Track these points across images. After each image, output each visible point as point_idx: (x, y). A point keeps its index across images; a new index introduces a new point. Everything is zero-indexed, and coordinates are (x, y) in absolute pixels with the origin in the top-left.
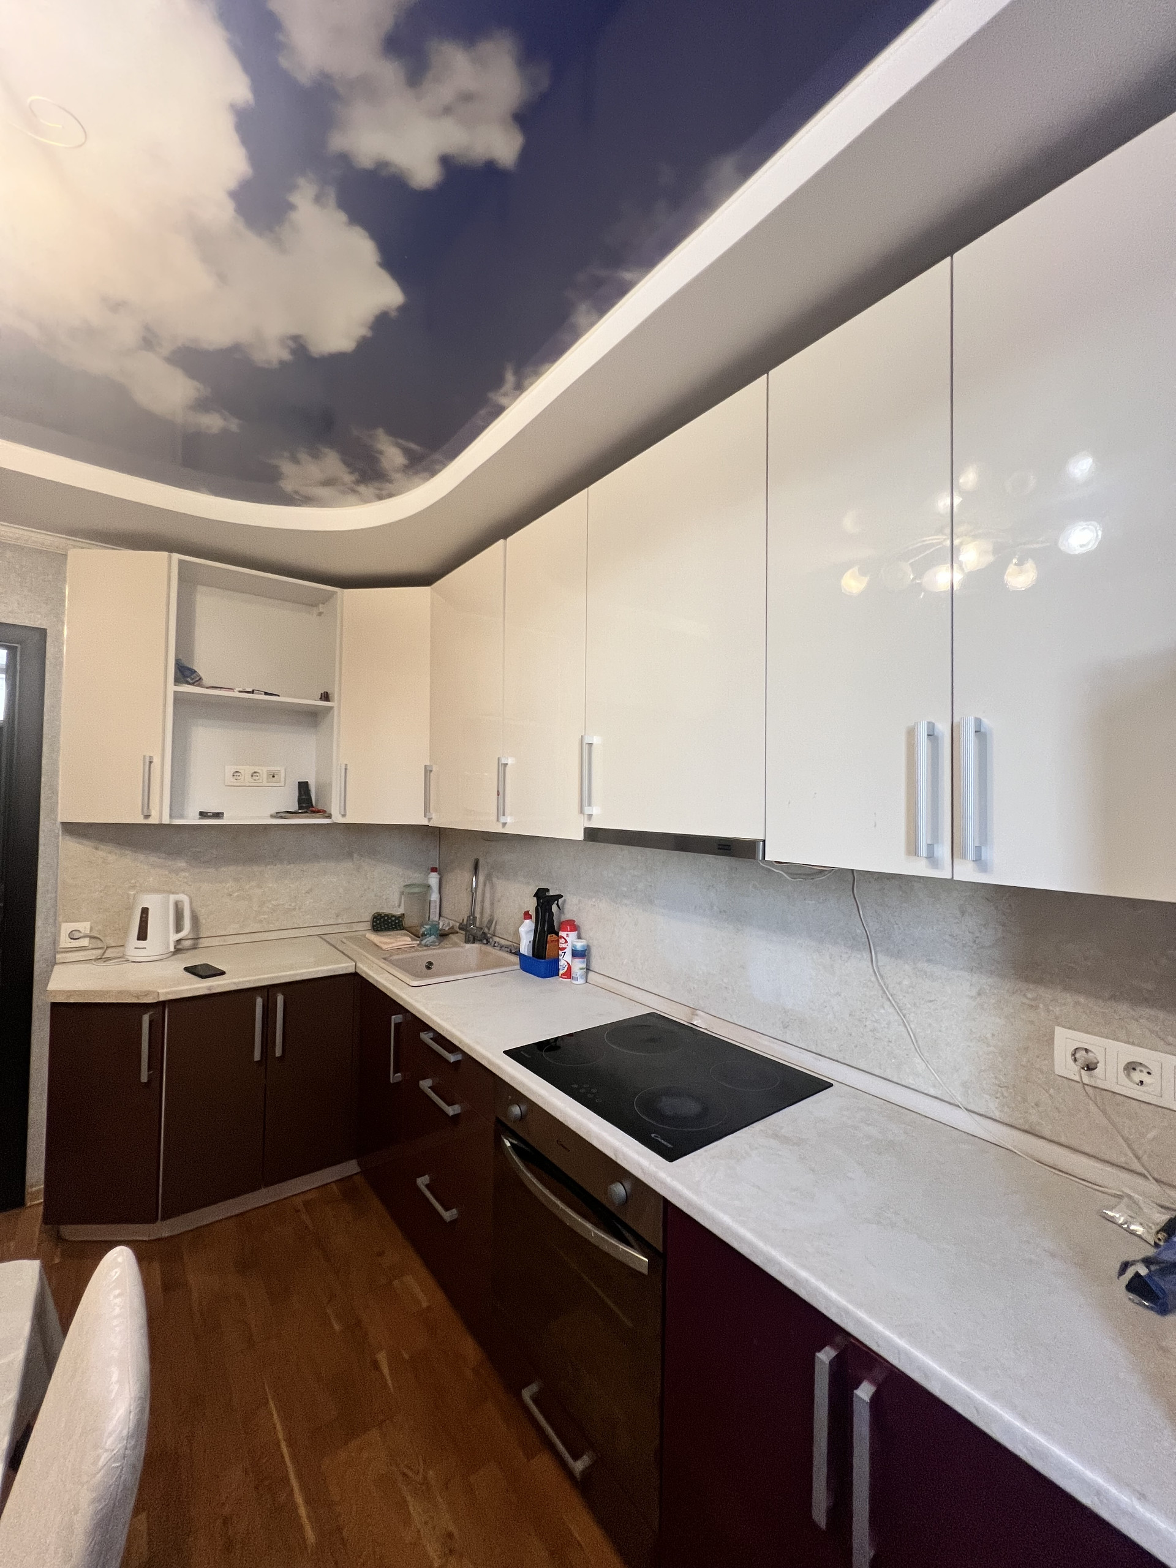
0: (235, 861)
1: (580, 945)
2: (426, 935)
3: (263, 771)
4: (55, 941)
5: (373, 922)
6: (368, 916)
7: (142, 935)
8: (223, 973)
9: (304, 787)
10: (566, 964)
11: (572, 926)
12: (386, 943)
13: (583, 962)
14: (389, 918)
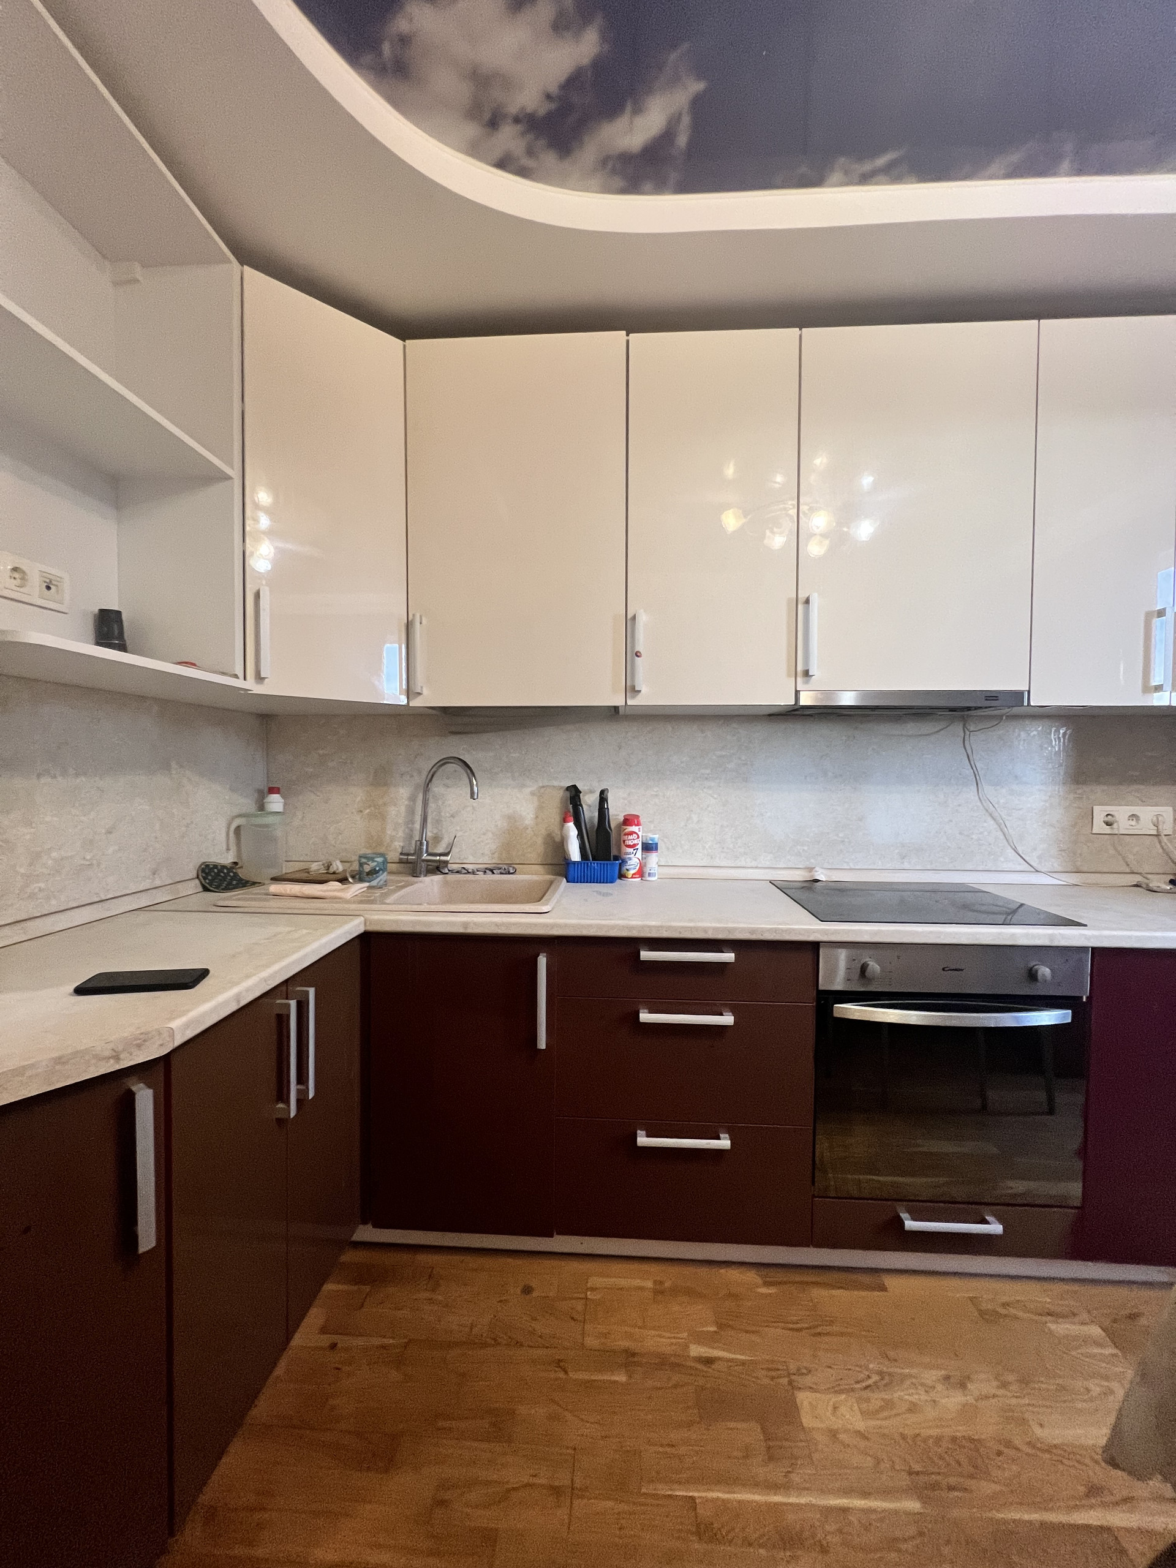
5: (202, 878)
9: (109, 617)
10: (638, 861)
11: (638, 819)
13: (657, 856)
14: (220, 871)
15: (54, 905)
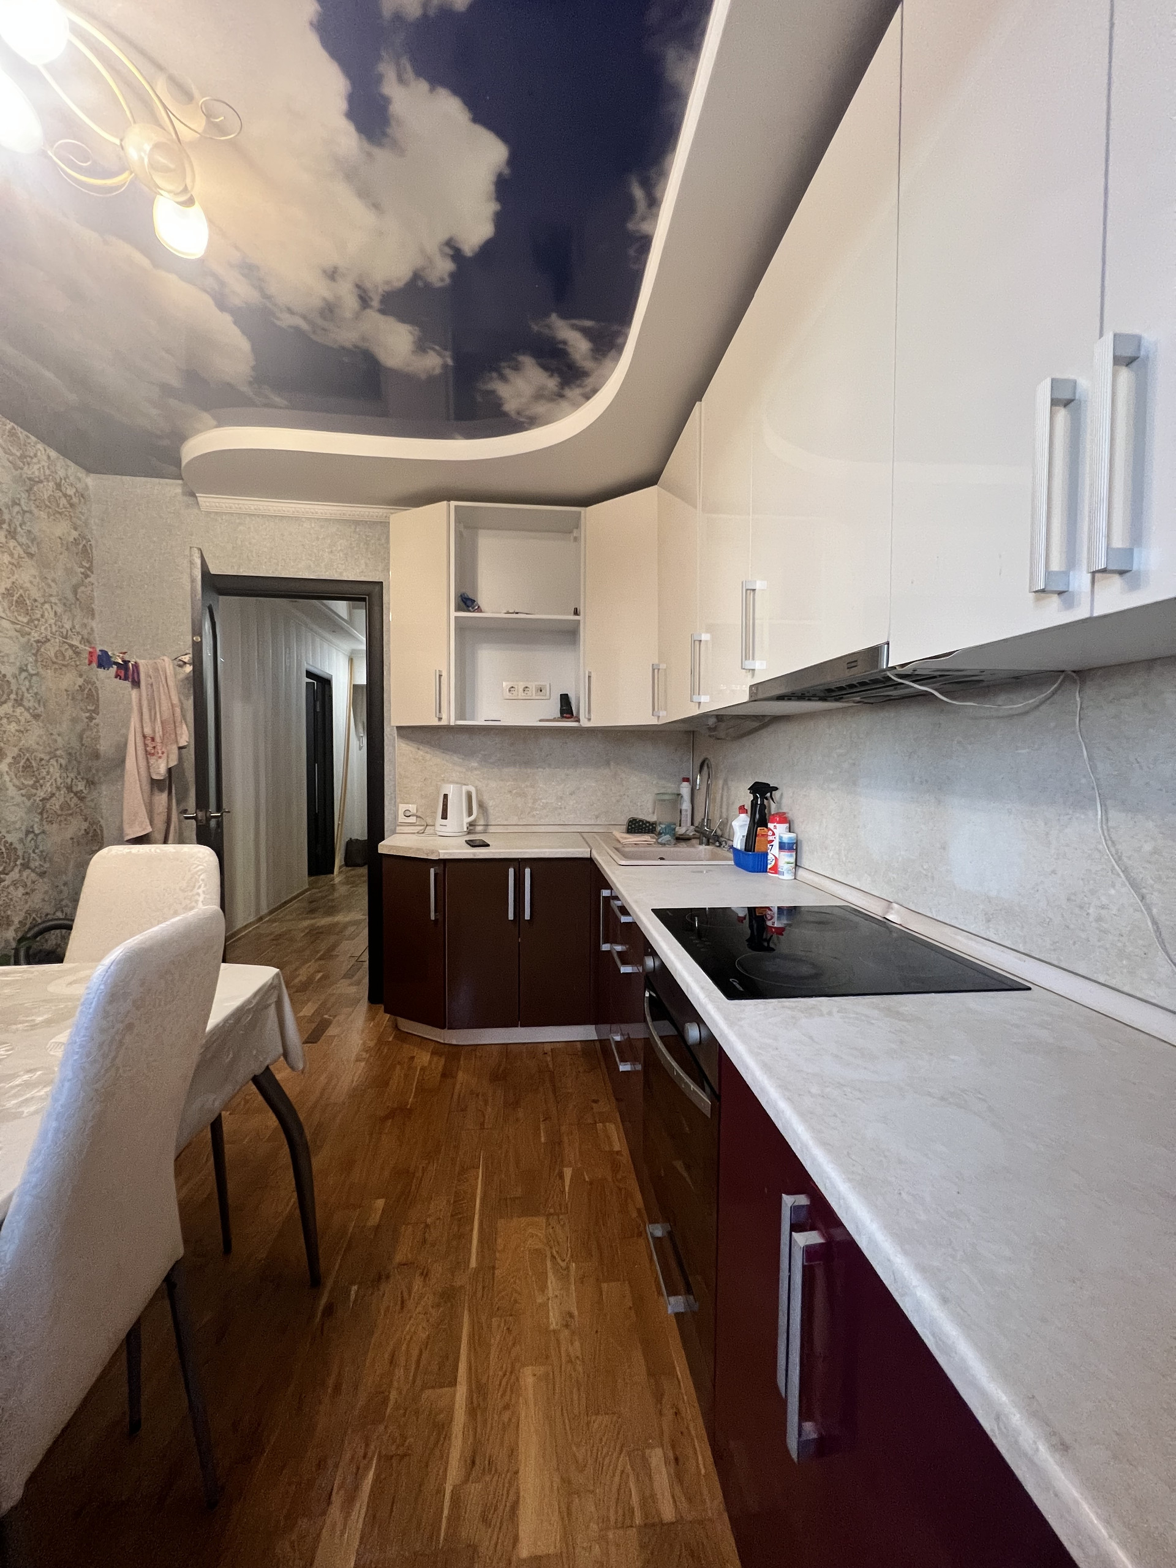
0: (514, 763)
1: (787, 837)
2: (661, 834)
3: (533, 686)
4: (396, 817)
5: (629, 826)
6: (624, 820)
7: (444, 816)
8: (488, 845)
9: (565, 699)
10: (774, 858)
11: (783, 819)
12: (626, 838)
13: (791, 856)
14: (643, 823)
15: (543, 821)
